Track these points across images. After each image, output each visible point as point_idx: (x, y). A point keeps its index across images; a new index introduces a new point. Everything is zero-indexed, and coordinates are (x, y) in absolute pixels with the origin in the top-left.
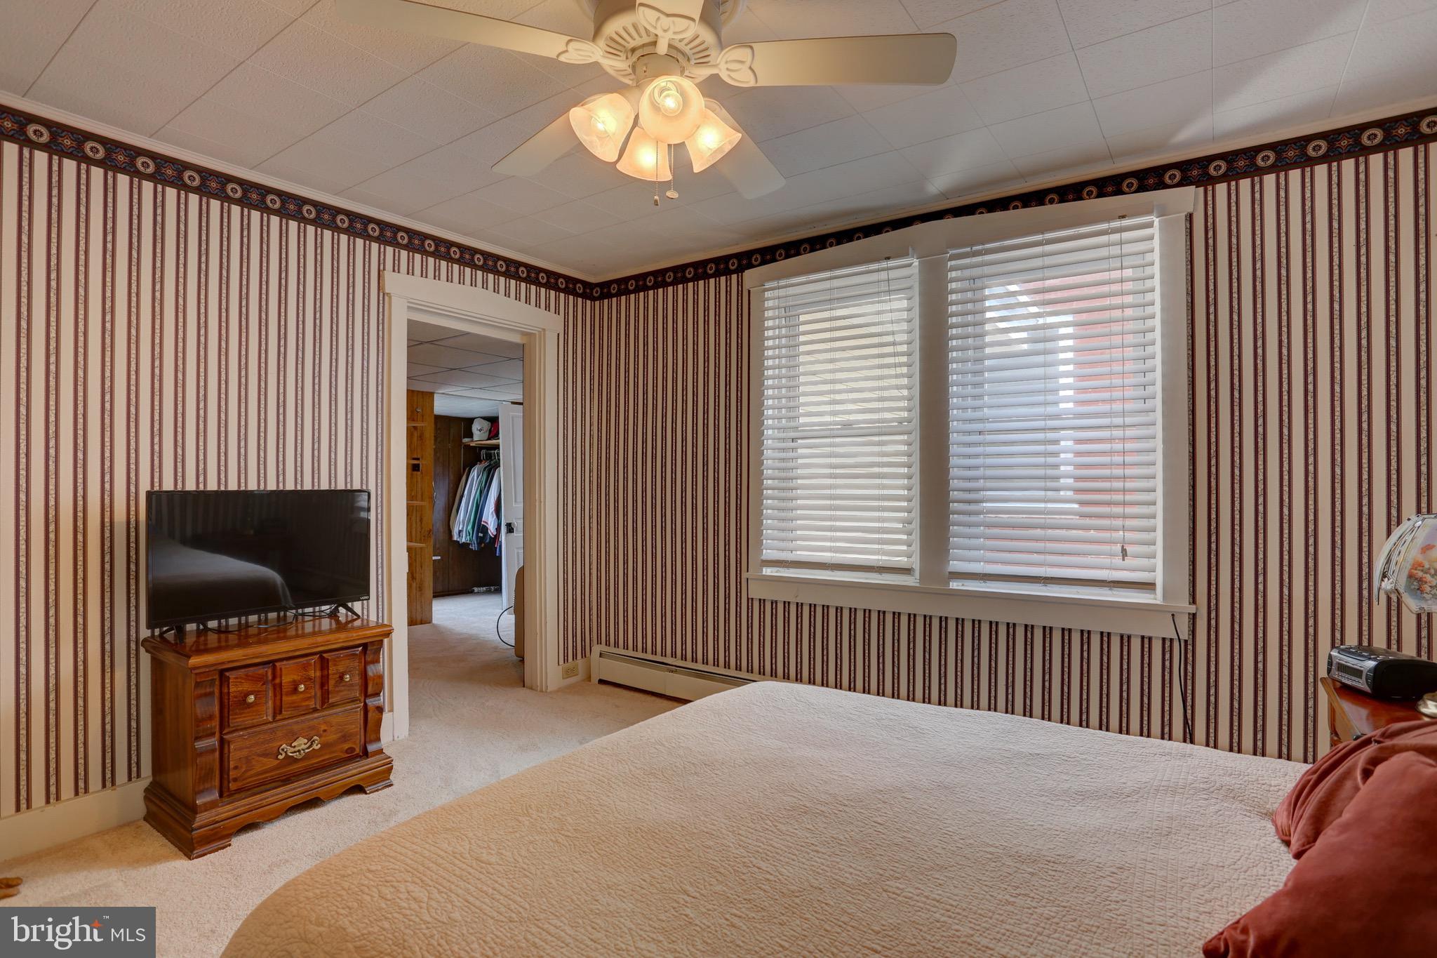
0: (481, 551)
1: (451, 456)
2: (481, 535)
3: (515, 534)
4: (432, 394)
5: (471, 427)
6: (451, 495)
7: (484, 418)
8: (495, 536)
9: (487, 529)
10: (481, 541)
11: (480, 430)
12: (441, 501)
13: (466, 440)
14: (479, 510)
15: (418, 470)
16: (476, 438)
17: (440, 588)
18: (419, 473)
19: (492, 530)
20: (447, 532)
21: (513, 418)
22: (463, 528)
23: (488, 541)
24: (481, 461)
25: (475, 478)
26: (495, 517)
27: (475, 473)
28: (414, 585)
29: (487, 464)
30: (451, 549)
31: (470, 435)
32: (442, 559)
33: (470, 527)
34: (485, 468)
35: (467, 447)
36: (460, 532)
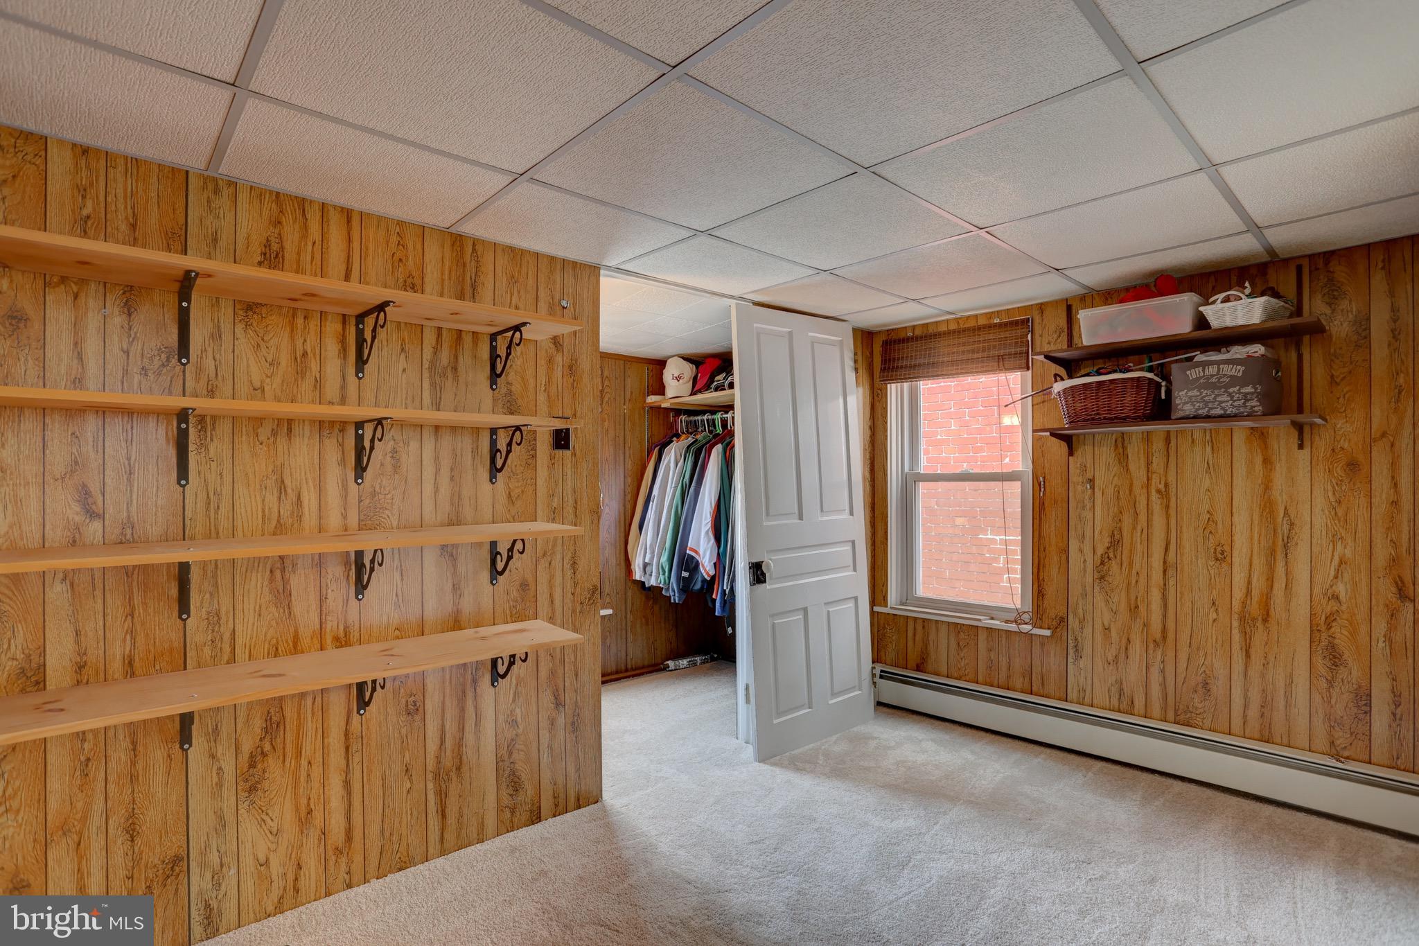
0: (684, 605)
1: (628, 426)
2: (685, 574)
3: (768, 586)
4: (594, 270)
5: (662, 374)
6: (629, 497)
7: (687, 359)
8: (713, 578)
9: (697, 564)
10: (685, 585)
11: (678, 378)
12: (611, 507)
13: (652, 399)
14: (681, 529)
15: (567, 447)
16: (670, 392)
17: (612, 667)
18: (567, 453)
19: (707, 566)
20: (623, 564)
21: (758, 334)
22: (652, 558)
23: (698, 586)
24: (678, 436)
25: (672, 465)
26: (713, 540)
27: (672, 454)
28: (561, 721)
29: (690, 440)
30: (630, 594)
31: (661, 390)
32: (615, 614)
33: (664, 559)
34: (688, 447)
35: (656, 409)
36: (645, 565)
